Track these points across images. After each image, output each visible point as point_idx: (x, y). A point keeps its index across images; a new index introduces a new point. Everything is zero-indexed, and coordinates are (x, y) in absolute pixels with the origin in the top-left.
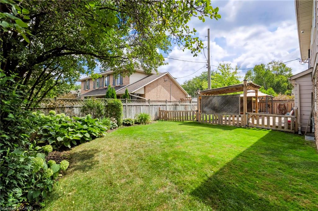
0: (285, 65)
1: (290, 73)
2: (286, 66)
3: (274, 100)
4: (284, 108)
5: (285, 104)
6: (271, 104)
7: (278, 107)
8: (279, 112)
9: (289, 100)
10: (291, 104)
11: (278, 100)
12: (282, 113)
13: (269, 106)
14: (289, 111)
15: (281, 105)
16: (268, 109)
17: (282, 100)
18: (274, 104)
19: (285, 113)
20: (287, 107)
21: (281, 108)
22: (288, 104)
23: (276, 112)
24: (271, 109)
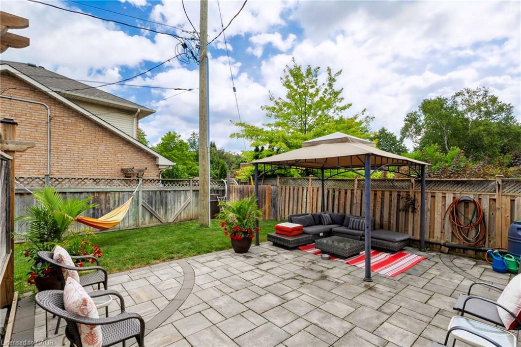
0: (497, 98)
1: (508, 116)
2: (499, 100)
3: (432, 181)
4: (477, 217)
5: (480, 199)
6: (418, 197)
7: (449, 212)
8: (452, 233)
9: (500, 183)
10: (513, 201)
11: (450, 181)
12: (464, 238)
13: (414, 205)
14: (497, 232)
15: (463, 204)
16: (410, 215)
17: (466, 181)
18: (435, 197)
19: (479, 241)
20: (487, 214)
21: (462, 218)
22: (495, 200)
23: (437, 233)
24: (418, 217)
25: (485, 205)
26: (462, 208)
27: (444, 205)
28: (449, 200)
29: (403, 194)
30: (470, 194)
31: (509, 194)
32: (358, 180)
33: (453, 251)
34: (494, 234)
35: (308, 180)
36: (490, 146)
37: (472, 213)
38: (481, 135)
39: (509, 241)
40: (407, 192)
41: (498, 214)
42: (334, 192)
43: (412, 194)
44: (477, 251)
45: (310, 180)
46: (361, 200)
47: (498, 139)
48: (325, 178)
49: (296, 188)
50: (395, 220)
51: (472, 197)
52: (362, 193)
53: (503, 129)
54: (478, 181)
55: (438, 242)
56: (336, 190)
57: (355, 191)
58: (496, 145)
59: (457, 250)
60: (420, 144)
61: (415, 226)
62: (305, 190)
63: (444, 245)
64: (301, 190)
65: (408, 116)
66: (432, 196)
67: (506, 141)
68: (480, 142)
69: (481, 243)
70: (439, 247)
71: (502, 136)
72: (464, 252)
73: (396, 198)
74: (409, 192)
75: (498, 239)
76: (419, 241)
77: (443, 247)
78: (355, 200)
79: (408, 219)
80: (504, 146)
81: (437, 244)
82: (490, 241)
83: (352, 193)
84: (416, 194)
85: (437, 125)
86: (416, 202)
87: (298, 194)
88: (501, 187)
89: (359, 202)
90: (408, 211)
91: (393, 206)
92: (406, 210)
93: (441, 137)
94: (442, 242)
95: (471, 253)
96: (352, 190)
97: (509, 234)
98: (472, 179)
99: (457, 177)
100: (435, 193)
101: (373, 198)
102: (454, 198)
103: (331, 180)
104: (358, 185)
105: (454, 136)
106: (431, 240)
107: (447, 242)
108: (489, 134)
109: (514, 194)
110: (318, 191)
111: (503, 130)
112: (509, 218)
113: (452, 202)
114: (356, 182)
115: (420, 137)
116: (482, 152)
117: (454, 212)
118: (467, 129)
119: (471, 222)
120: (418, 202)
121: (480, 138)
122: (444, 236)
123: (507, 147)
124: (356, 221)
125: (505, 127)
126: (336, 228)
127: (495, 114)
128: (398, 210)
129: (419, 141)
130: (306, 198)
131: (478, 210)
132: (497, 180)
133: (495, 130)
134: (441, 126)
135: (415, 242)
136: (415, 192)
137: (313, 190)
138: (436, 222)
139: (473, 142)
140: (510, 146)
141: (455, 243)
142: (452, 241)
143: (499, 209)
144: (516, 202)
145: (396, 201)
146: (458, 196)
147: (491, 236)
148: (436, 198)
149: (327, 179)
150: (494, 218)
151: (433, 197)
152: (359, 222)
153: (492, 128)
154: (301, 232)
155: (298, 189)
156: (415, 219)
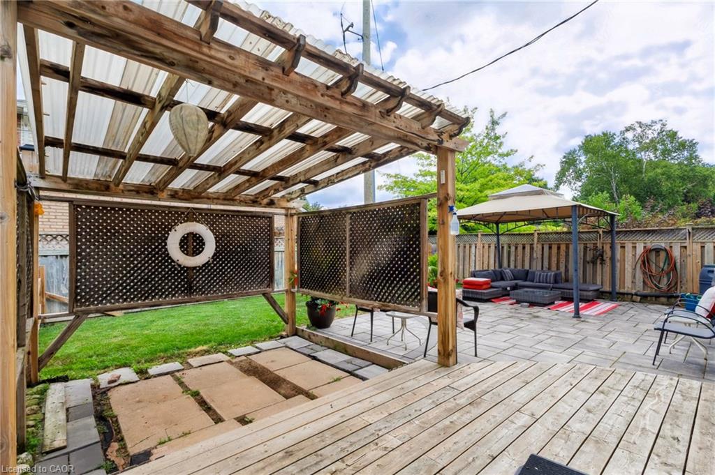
3: (621, 231)
4: (668, 264)
5: (671, 247)
6: (607, 248)
7: (640, 261)
8: (644, 282)
9: (690, 231)
10: (703, 247)
11: (640, 231)
12: (656, 286)
13: (602, 256)
14: (688, 277)
15: (654, 253)
16: (599, 266)
17: (656, 230)
18: (624, 247)
19: (671, 288)
20: (679, 261)
21: (653, 267)
22: (685, 247)
23: (628, 283)
24: (607, 268)
25: (676, 252)
26: (653, 256)
27: (634, 255)
28: (640, 249)
29: (590, 246)
30: (661, 242)
31: (699, 241)
32: (538, 234)
33: (645, 299)
34: (685, 280)
35: (477, 236)
36: (670, 193)
37: (663, 260)
38: (659, 179)
39: (700, 284)
40: (594, 244)
41: (689, 260)
42: (510, 247)
43: (599, 246)
44: (669, 297)
45: (480, 236)
46: (543, 254)
47: (680, 185)
48: (500, 233)
49: (462, 245)
50: (582, 273)
51: (663, 245)
52: (543, 248)
53: (686, 171)
54: (668, 230)
55: (629, 292)
56: (511, 246)
57: (535, 246)
58: (677, 192)
59: (649, 298)
60: (582, 192)
61: (604, 278)
62: (473, 247)
63: (636, 295)
64: (468, 247)
65: (565, 157)
66: (621, 247)
67: (689, 186)
68: (658, 188)
69: (673, 289)
70: (630, 296)
71: (684, 180)
72: (656, 300)
73: (582, 250)
74: (596, 244)
75: (690, 284)
76: (610, 293)
77: (634, 297)
78: (535, 255)
79: (596, 271)
80: (687, 192)
81: (628, 294)
82: (682, 287)
83: (532, 248)
84: (605, 245)
85: (603, 169)
86: (605, 253)
87: (464, 252)
88: (691, 234)
89: (540, 256)
90: (596, 263)
91: (579, 259)
92: (594, 262)
93: (609, 183)
94: (634, 292)
95: (663, 300)
96: (532, 245)
97: (700, 277)
98: (662, 228)
99: (646, 227)
100: (624, 243)
101: (556, 252)
102: (645, 247)
103: (507, 234)
104: (538, 238)
105: (624, 181)
106: (622, 291)
107: (638, 291)
108: (669, 178)
109: (704, 241)
110: (489, 247)
111: (686, 173)
112: (700, 264)
113: (642, 251)
114: (536, 236)
115: (580, 184)
116: (660, 201)
117: (645, 261)
118: (641, 172)
119: (663, 270)
120: (606, 254)
121: (657, 184)
122: (635, 285)
123: (691, 194)
124: (543, 275)
125: (688, 169)
126: (520, 282)
127: (674, 152)
128: (585, 262)
129: (579, 189)
130: (475, 256)
131: (669, 257)
132: (687, 227)
133: (677, 173)
134: (607, 169)
135: (604, 294)
136: (603, 244)
137: (483, 247)
138: (626, 272)
139: (650, 189)
140: (695, 193)
141: (647, 292)
142: (644, 290)
143: (690, 255)
144: (706, 248)
145: (582, 254)
146: (649, 246)
147: (683, 282)
148: (626, 248)
149: (502, 234)
150: (686, 265)
151: (623, 247)
152: (547, 275)
153: (672, 171)
154: (489, 286)
155: (465, 247)
156: (604, 270)
